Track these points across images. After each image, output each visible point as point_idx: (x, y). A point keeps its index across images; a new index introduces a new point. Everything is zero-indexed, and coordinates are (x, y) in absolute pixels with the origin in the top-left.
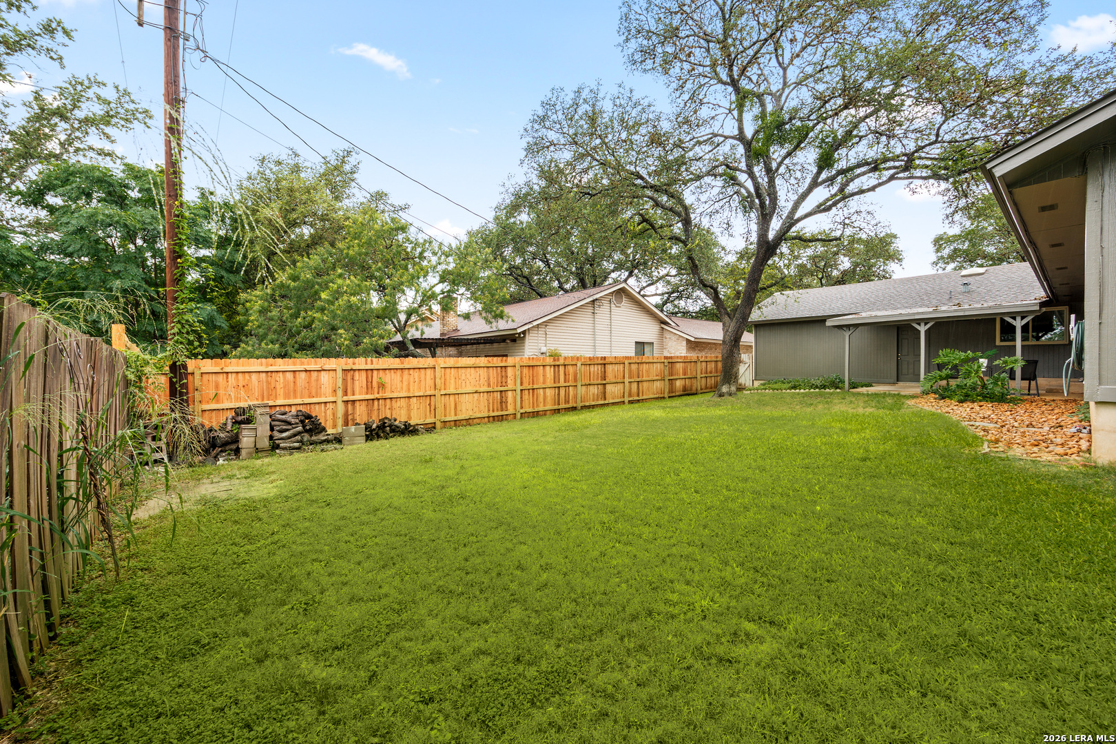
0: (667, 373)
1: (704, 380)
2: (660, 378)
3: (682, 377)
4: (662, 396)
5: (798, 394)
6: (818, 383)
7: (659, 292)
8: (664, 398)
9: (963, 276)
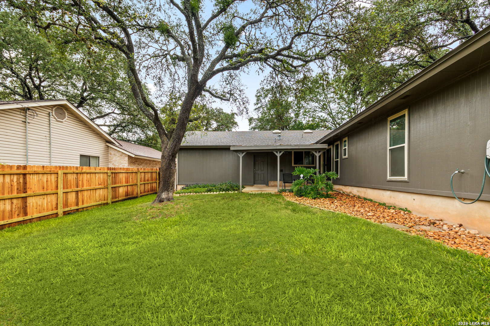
0: (110, 182)
1: (142, 186)
2: (103, 186)
3: (124, 184)
4: (105, 202)
5: (209, 195)
6: (224, 187)
7: (108, 124)
8: (107, 204)
9: (274, 133)
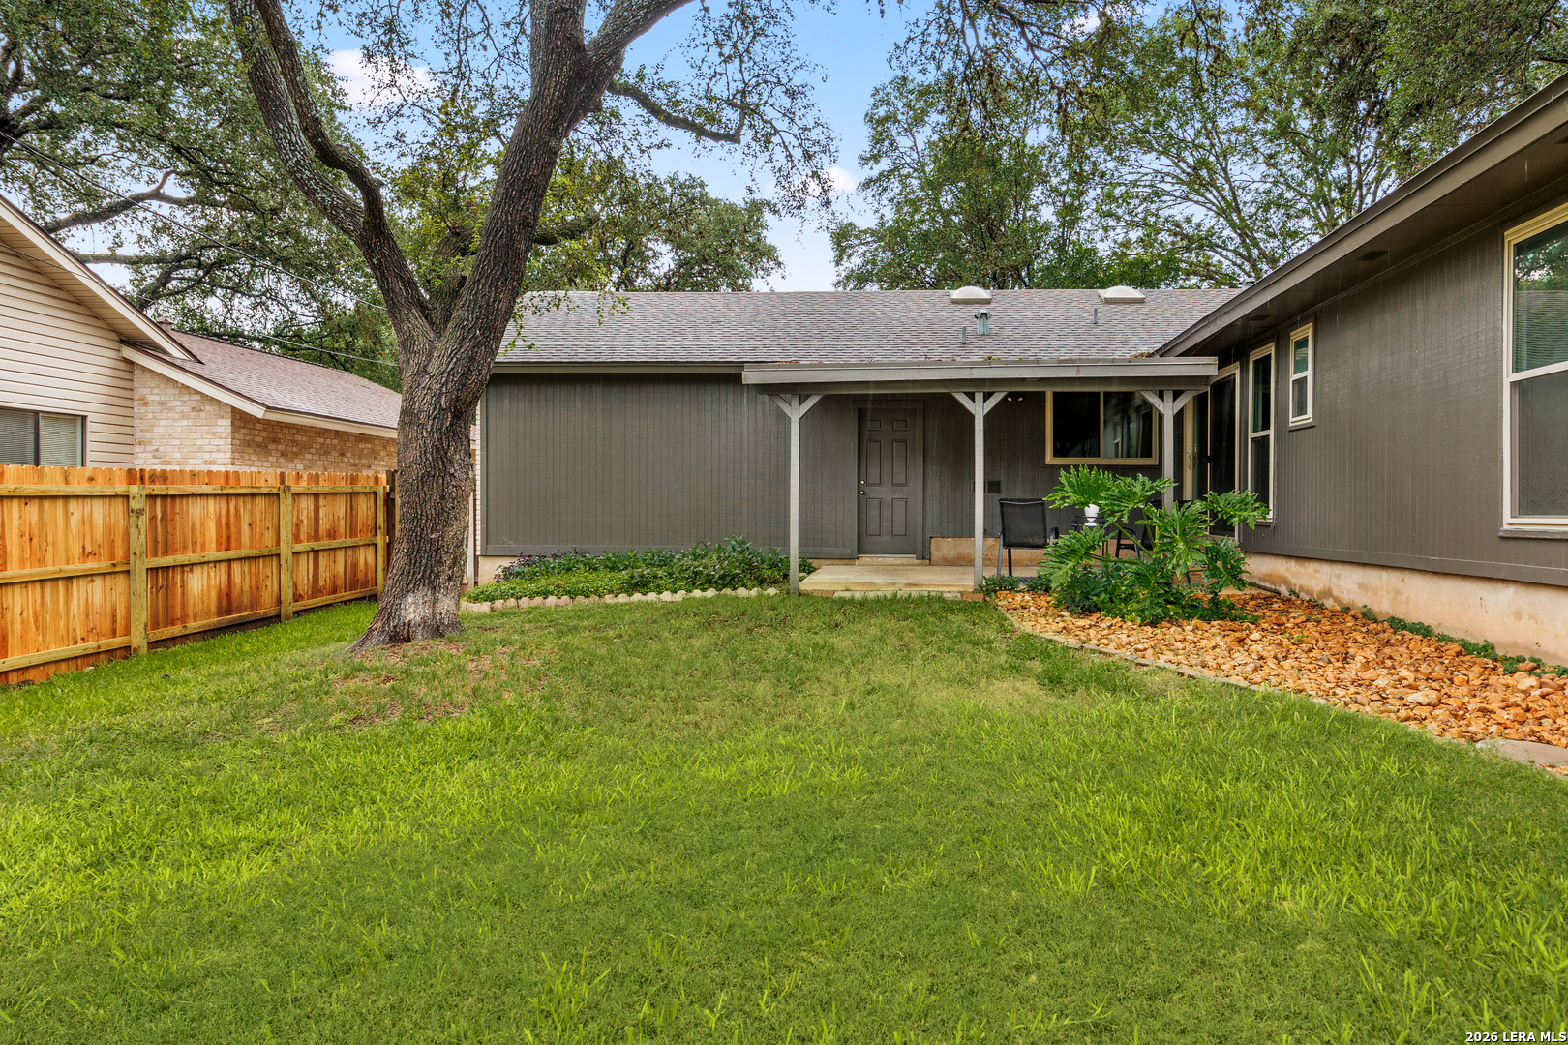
0: (139, 541)
1: (305, 565)
2: (104, 565)
3: (213, 554)
4: (118, 641)
5: (639, 605)
6: (712, 565)
7: (129, 250)
8: (127, 651)
9: (956, 302)
